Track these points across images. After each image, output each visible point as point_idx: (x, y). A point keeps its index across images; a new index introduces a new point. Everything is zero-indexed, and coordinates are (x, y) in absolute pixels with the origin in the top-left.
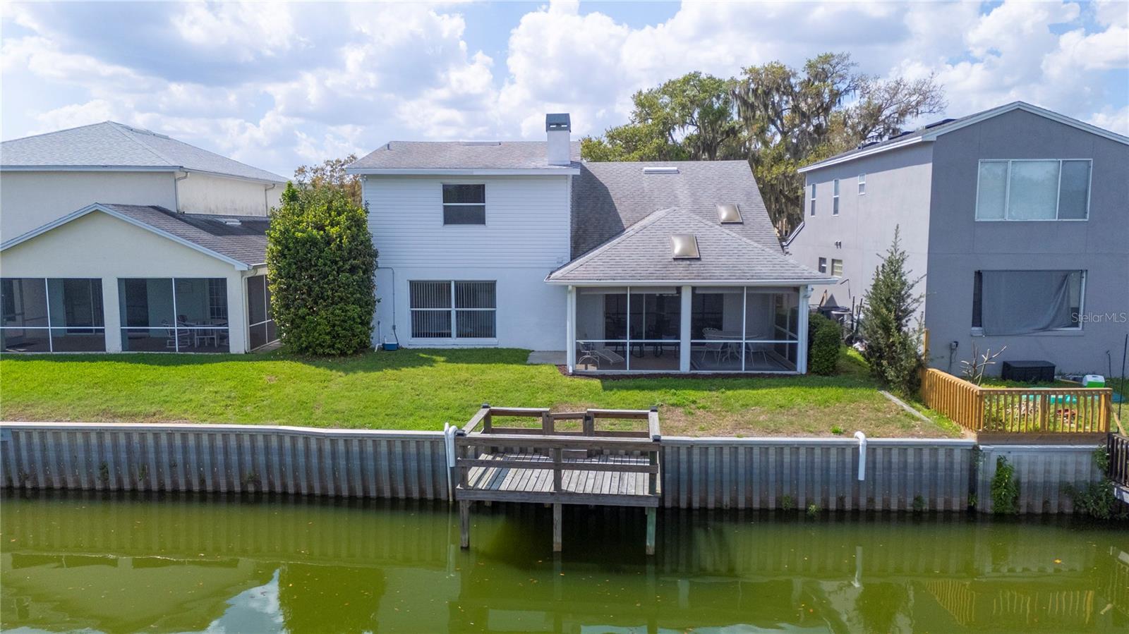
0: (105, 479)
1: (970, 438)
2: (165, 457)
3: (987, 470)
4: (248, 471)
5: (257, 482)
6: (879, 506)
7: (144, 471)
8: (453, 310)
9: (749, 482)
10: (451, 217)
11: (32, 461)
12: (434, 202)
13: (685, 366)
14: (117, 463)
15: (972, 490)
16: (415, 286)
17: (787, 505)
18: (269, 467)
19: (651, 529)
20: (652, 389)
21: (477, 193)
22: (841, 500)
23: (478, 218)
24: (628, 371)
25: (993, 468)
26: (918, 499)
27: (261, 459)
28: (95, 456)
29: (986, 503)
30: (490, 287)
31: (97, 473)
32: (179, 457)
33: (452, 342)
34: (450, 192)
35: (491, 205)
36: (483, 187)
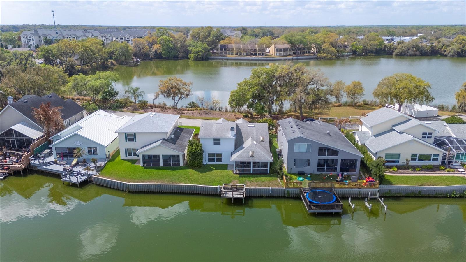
0: (173, 191)
1: (284, 188)
2: (181, 188)
3: (286, 192)
4: (192, 190)
5: (193, 192)
6: (273, 196)
7: (178, 190)
8: (215, 158)
9: (257, 193)
10: (215, 144)
11: (163, 189)
12: (212, 142)
13: (251, 172)
14: (174, 189)
15: (285, 194)
16: (209, 154)
17: (262, 196)
18: (195, 189)
19: (243, 201)
20: (246, 177)
21: (219, 140)
22: (268, 195)
23: (219, 144)
24: (243, 173)
25: (287, 191)
26: (278, 195)
27: (194, 189)
28: (171, 188)
29: (286, 196)
30: (221, 154)
31: (172, 190)
32: (183, 188)
33: (215, 163)
34: (215, 140)
35: (221, 142)
36: (220, 139)
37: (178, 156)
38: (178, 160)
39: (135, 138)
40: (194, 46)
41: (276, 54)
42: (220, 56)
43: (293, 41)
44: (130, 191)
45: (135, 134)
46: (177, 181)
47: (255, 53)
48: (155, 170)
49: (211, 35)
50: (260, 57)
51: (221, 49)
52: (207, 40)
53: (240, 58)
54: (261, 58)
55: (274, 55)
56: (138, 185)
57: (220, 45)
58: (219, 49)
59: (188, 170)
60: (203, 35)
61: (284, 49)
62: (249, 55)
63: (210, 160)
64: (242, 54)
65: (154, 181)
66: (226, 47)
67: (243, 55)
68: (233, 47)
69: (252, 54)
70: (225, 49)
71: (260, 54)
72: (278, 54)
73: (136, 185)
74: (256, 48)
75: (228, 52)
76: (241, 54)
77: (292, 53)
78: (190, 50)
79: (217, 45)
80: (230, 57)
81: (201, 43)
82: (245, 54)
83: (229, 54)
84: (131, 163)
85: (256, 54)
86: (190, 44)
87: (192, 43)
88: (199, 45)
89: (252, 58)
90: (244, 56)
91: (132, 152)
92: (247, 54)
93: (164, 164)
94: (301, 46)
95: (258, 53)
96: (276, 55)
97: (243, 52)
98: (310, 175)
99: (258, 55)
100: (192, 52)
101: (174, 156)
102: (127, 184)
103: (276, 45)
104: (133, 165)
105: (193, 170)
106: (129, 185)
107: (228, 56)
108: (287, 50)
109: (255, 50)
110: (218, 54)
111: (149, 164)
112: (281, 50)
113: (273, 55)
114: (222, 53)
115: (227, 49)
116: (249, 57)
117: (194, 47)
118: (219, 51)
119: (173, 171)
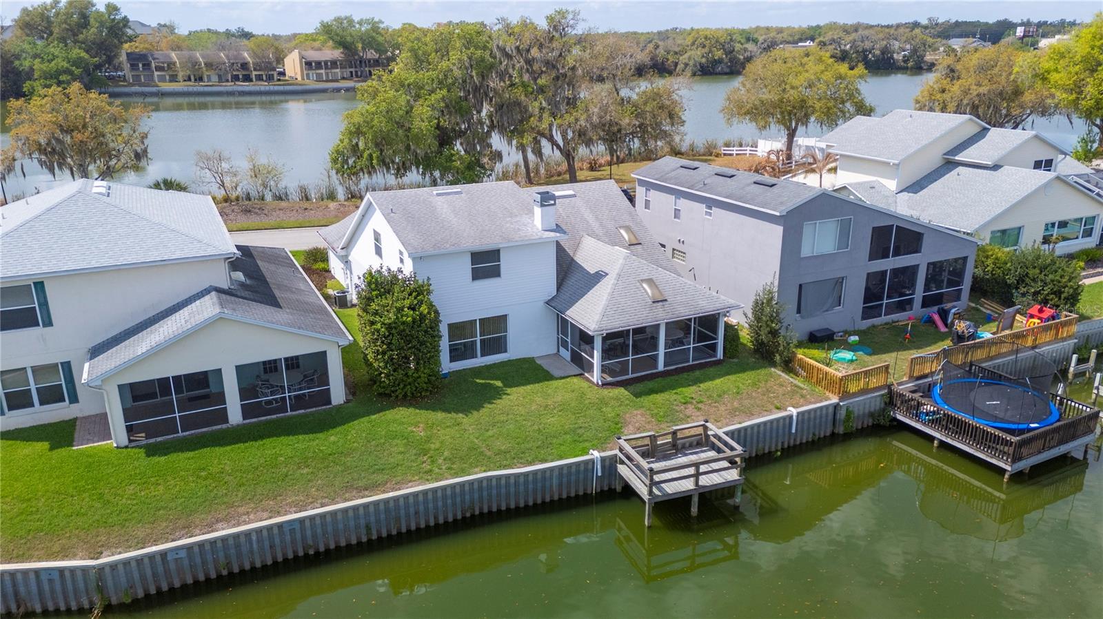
1: (834, 400)
3: (842, 414)
6: (798, 443)
8: (478, 338)
10: (477, 275)
12: (466, 266)
13: (661, 366)
16: (452, 327)
21: (494, 255)
23: (495, 273)
24: (630, 376)
25: (844, 412)
26: (814, 434)
29: (840, 431)
30: (503, 319)
31: (364, 531)
33: (479, 361)
34: (477, 257)
35: (505, 263)
36: (498, 251)
37: (320, 359)
38: (324, 378)
39: (44, 304)
40: (36, 56)
41: (308, 75)
42: (133, 85)
43: (349, 39)
44: (114, 601)
45: (40, 286)
46: (380, 478)
47: (243, 75)
48: (219, 450)
49: (92, 21)
50: (263, 86)
51: (134, 67)
52: (81, 37)
53: (201, 89)
54: (267, 88)
55: (303, 79)
56: (164, 554)
57: (128, 54)
58: (127, 66)
59: (391, 414)
60: (66, 22)
61: (326, 62)
62: (227, 81)
63: (456, 354)
64: (206, 79)
65: (255, 510)
66: (147, 60)
67: (209, 80)
68: (171, 58)
69: (236, 78)
70: (147, 66)
71: (259, 78)
72: (313, 74)
73: (151, 557)
74: (244, 58)
75: (156, 73)
76: (201, 79)
77: (347, 73)
78: (27, 69)
79: (116, 56)
80: (167, 86)
81: (61, 45)
82: (215, 78)
83: (162, 79)
84: (46, 445)
85: (247, 78)
86: (23, 51)
87: (26, 46)
88: (56, 53)
89: (240, 89)
90: (211, 82)
91: (33, 387)
92: (220, 76)
93: (247, 412)
94: (371, 54)
95: (254, 73)
96: (308, 78)
97: (206, 74)
98: (857, 338)
99: (256, 80)
100: (36, 75)
101: (293, 363)
102: (84, 570)
103: (304, 53)
104: (63, 452)
105: (411, 410)
106: (101, 569)
107: (160, 84)
108: (334, 64)
109: (244, 66)
110: (125, 80)
111: (170, 427)
112: (319, 65)
113: (299, 79)
114: (136, 78)
115: (153, 65)
116: (229, 86)
117: (38, 60)
118: (127, 71)
119: (320, 435)
